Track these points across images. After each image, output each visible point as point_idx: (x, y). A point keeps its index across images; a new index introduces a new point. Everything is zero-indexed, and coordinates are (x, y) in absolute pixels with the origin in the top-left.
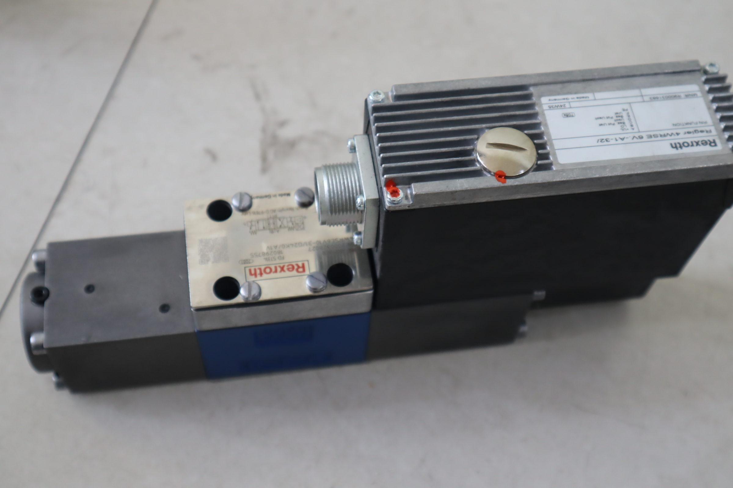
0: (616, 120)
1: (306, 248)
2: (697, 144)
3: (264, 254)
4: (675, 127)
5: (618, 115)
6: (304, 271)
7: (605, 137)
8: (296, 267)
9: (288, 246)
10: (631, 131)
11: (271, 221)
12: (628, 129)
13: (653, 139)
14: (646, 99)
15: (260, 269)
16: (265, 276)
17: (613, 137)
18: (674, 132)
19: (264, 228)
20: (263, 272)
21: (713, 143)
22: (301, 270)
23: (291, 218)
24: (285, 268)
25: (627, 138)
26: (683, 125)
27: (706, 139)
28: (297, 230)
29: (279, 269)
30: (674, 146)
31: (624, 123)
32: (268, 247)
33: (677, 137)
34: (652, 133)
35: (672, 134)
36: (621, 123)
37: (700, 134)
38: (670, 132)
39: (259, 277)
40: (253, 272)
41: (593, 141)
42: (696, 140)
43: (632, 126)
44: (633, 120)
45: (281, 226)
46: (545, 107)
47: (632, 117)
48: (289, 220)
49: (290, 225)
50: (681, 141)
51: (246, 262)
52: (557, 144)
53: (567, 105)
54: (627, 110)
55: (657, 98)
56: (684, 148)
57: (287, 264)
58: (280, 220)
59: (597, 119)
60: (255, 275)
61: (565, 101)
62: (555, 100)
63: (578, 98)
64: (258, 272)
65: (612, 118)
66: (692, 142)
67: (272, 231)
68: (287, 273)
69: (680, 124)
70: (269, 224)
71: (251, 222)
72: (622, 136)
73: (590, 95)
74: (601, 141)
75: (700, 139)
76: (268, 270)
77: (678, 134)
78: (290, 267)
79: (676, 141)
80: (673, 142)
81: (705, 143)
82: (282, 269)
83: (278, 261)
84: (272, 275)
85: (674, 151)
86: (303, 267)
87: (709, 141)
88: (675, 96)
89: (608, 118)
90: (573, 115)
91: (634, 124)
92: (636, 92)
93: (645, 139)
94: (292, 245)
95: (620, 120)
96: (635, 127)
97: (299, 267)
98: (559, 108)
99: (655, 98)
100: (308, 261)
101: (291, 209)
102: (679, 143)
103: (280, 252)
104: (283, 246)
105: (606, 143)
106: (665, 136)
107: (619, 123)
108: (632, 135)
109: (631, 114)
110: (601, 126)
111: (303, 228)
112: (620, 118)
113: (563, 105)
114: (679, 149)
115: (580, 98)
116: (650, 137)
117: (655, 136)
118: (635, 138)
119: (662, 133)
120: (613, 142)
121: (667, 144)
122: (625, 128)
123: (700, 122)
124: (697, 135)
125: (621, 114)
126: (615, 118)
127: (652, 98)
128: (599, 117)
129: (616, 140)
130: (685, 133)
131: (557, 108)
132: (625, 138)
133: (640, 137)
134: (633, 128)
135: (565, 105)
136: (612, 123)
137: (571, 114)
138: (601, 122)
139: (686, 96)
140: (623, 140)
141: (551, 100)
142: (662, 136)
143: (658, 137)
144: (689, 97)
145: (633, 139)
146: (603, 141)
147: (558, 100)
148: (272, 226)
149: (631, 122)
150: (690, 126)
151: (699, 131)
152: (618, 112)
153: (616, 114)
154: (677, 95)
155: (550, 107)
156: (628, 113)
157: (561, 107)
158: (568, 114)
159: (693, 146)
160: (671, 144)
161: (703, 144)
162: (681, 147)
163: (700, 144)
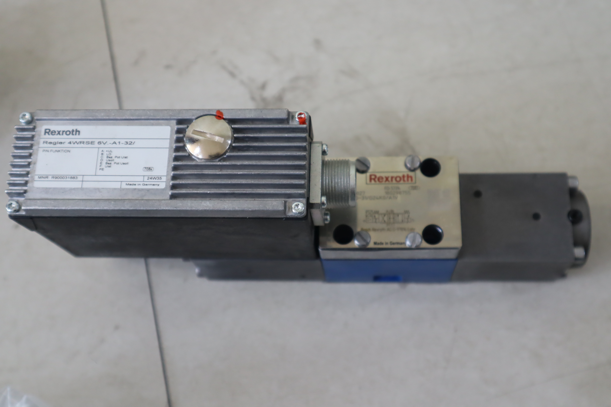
0: (113, 160)
1: (367, 195)
2: (59, 133)
3: (400, 193)
4: (69, 149)
5: (109, 165)
6: (371, 176)
7: (128, 146)
8: (376, 180)
9: (380, 198)
10: (105, 150)
11: (392, 220)
12: (107, 151)
13: (90, 140)
14: (80, 178)
15: (404, 180)
16: (401, 175)
17: (121, 146)
18: (72, 145)
19: (398, 216)
20: (402, 178)
21: (47, 132)
22: (373, 177)
23: (376, 222)
24: (385, 179)
25: (111, 143)
26: (62, 150)
27: (51, 136)
28: (372, 211)
29: (390, 179)
30: (78, 133)
31: (108, 157)
32: (396, 198)
33: (72, 140)
34: (90, 145)
35: (74, 144)
36: (110, 157)
37: (52, 141)
38: (76, 145)
39: (406, 174)
40: (410, 179)
41: (138, 143)
42: (59, 136)
43: (102, 154)
44: (100, 158)
45: (385, 216)
46: (164, 179)
47: (99, 162)
49: (377, 216)
50: (71, 136)
51: (415, 188)
52: (167, 144)
53: (146, 178)
54: (100, 169)
55: (71, 178)
56: (71, 130)
57: (384, 182)
58: (385, 221)
59: (127, 163)
60: (408, 176)
61: (146, 183)
62: (154, 185)
63: (135, 185)
64: (406, 179)
65: (115, 163)
66: (63, 134)
67: (392, 212)
68: (383, 175)
69: (64, 151)
70: (394, 218)
71: (408, 222)
72: (114, 145)
73: (124, 186)
74: (132, 142)
75: (55, 136)
76: (398, 179)
77: (70, 143)
78: (381, 180)
79: (74, 137)
80: (77, 136)
81: (53, 133)
82: (387, 179)
83: (390, 186)
84: (395, 175)
85: (79, 128)
86: (371, 179)
87: (49, 134)
88: (57, 178)
89: (118, 164)
90: (144, 169)
91: (100, 155)
92: (86, 185)
93: (97, 141)
94: (377, 198)
95: (109, 160)
96: (100, 153)
97: (374, 179)
99: (73, 177)
100: (367, 184)
101: (374, 230)
102: (73, 134)
103: (387, 193)
104: (384, 198)
105: (128, 141)
106: (80, 142)
107: (111, 157)
108: (106, 146)
109: (99, 164)
110: (126, 156)
111: (367, 211)
112: (109, 162)
113: (149, 179)
114: (75, 130)
115: (133, 185)
116: (92, 143)
118: (104, 143)
119: (82, 145)
120: (123, 141)
121: (82, 135)
122: (108, 153)
123: (48, 152)
124: (56, 141)
125: (106, 165)
126: (112, 162)
127: (76, 178)
128: (125, 165)
129: (119, 142)
130: (64, 143)
131: (155, 177)
132: (112, 144)
133: (100, 143)
134: (102, 152)
135: (148, 179)
136: (116, 158)
137: (146, 170)
138: (125, 161)
139: (47, 177)
140: (115, 142)
141: (157, 185)
142: (83, 142)
143: (86, 142)
144: (45, 176)
145: (106, 142)
146: (131, 143)
147: (152, 185)
148: (392, 216)
149: (102, 157)
150: (57, 149)
151: (52, 144)
152: (108, 168)
153: (111, 166)
154: (54, 179)
155: (160, 179)
156: (100, 166)
157: (151, 178)
158: (148, 170)
159: (63, 131)
160: (79, 134)
161: (55, 132)
162: (73, 131)
163: (57, 133)
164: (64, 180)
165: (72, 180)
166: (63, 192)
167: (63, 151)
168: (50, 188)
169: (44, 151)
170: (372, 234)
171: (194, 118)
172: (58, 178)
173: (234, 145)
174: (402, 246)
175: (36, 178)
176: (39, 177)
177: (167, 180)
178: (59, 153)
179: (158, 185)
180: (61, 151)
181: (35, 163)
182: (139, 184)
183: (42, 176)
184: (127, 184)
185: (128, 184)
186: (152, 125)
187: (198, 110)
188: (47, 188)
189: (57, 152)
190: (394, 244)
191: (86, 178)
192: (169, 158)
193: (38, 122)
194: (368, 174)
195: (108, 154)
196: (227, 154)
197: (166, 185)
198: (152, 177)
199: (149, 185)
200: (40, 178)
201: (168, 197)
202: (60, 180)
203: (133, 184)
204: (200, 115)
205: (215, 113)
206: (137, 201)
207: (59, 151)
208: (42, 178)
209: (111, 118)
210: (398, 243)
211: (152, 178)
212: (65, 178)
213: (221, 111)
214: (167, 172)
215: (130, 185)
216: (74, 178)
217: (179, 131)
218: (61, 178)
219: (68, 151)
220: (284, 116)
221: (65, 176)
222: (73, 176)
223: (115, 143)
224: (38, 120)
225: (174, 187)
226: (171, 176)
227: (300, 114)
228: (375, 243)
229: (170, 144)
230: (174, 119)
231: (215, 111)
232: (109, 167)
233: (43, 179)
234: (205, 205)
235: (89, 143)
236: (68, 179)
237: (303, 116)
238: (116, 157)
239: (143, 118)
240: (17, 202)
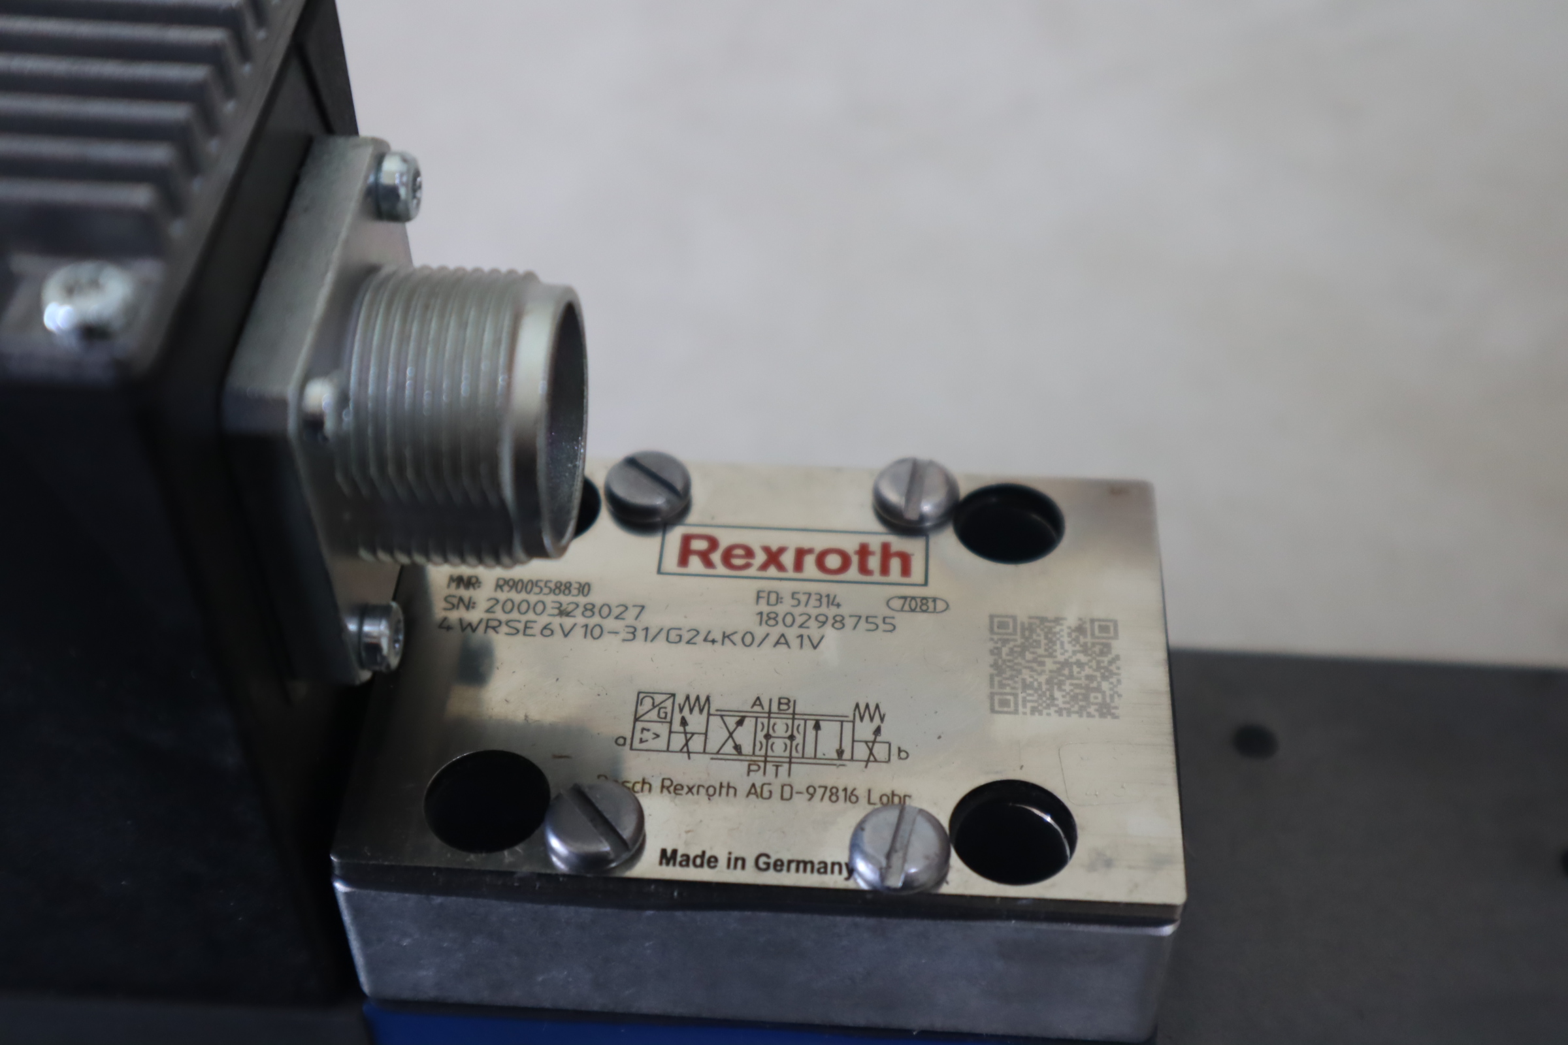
1: (653, 620)
3: (839, 622)
6: (687, 540)
8: (716, 557)
9: (727, 637)
11: (779, 747)
15: (864, 569)
16: (850, 545)
19: (817, 725)
20: (855, 560)
22: (699, 545)
23: (686, 750)
24: (761, 557)
28: (672, 695)
29: (788, 559)
32: (815, 644)
39: (875, 543)
40: (895, 564)
45: (741, 720)
48: (696, 744)
49: (696, 721)
51: (922, 605)
57: (752, 571)
58: (738, 749)
60: (887, 555)
64: (874, 563)
67: (786, 703)
68: (755, 540)
70: (792, 738)
71: (871, 759)
76: (833, 561)
78: (738, 561)
82: (773, 557)
83: (786, 588)
84: (819, 543)
86: (685, 555)
94: (709, 640)
97: (705, 557)
100: (659, 572)
101: (672, 788)
103: (767, 619)
104: (748, 640)
111: (642, 696)
148: (780, 729)
170: (656, 807)
174: (835, 881)
190: (778, 865)
194: (675, 536)
210: (803, 865)
228: (667, 857)
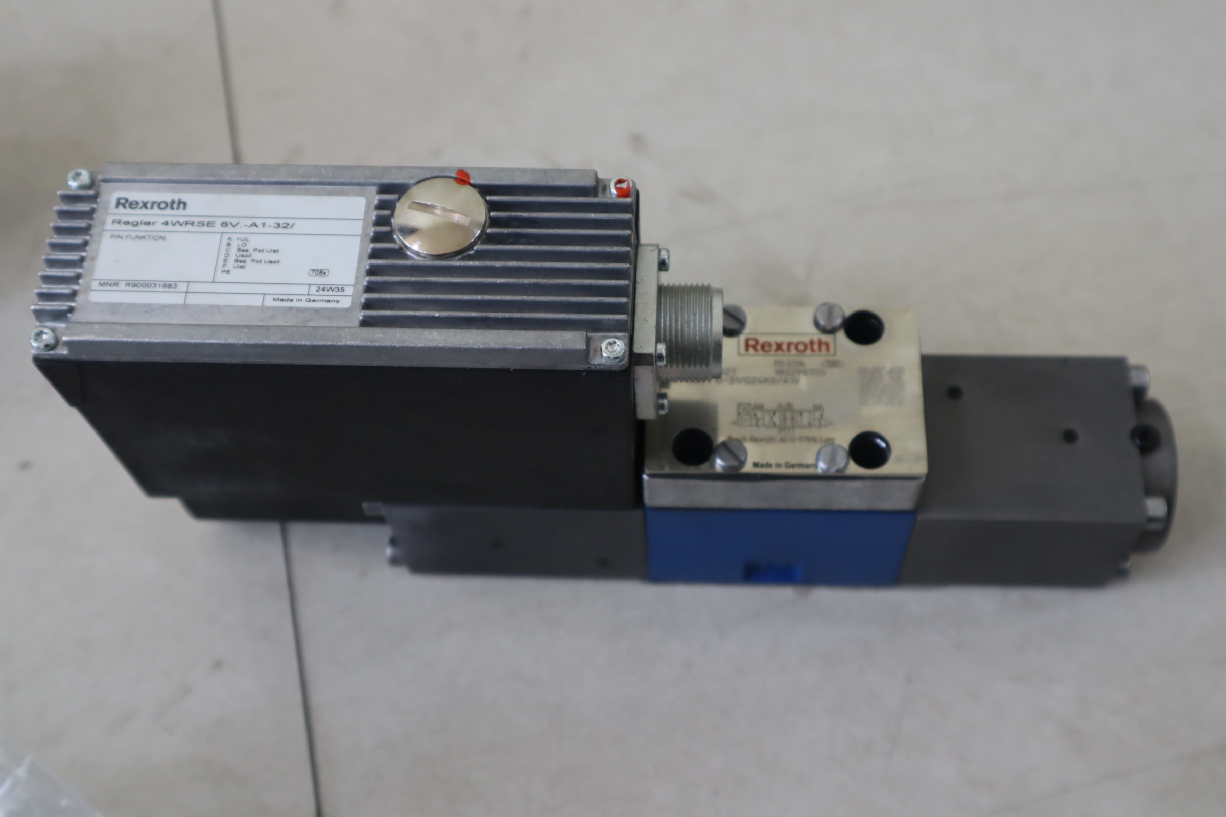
0: (250, 256)
1: (740, 374)
2: (145, 205)
3: (805, 372)
4: (163, 235)
5: (242, 264)
6: (747, 341)
7: (281, 230)
8: (759, 347)
9: (766, 381)
10: (234, 237)
11: (789, 423)
12: (238, 239)
13: (206, 220)
14: (182, 287)
15: (812, 350)
16: (806, 340)
17: (267, 230)
18: (170, 227)
19: (801, 414)
20: (809, 346)
21: (122, 203)
22: (752, 343)
23: (757, 425)
24: (774, 347)
25: (246, 226)
26: (149, 236)
27: (129, 211)
28: (749, 404)
29: (784, 347)
30: (182, 206)
31: (239, 250)
32: (797, 382)
33: (169, 219)
34: (205, 229)
35: (174, 225)
36: (243, 251)
37: (131, 219)
38: (177, 228)
39: (816, 338)
40: (824, 348)
41: (300, 227)
42: (144, 211)
43: (229, 244)
44: (223, 252)
45: (775, 413)
46: (349, 291)
47: (222, 258)
48: (760, 423)
49: (759, 414)
50: (168, 211)
51: (834, 364)
52: (357, 228)
53: (313, 290)
54: (223, 271)
55: (165, 286)
56: (169, 200)
57: (772, 353)
58: (775, 424)
59: (278, 262)
60: (820, 343)
61: (312, 298)
62: (329, 301)
63: (292, 300)
64: (816, 347)
65: (253, 261)
66: (152, 208)
67: (789, 407)
68: (772, 339)
69: (154, 238)
70: (793, 419)
71: (820, 426)
72: (254, 229)
73: (269, 302)
74: (288, 224)
75: (137, 211)
76: (801, 347)
77: (166, 223)
78: (767, 348)
79: (175, 212)
80: (181, 212)
81: (133, 205)
82: (779, 347)
83: (785, 359)
84: (795, 339)
85: (185, 197)
86: (747, 347)
87: (125, 207)
88: (135, 285)
89: (259, 262)
90: (311, 272)
91: (224, 246)
92: (193, 300)
93: (219, 221)
94: (760, 382)
96: (225, 241)
97: (754, 347)
98: (329, 287)
99: (168, 285)
100: (739, 354)
101: (754, 440)
102: (172, 208)
103: (780, 372)
104: (773, 381)
105: (281, 221)
106: (187, 223)
107: (247, 251)
108: (237, 229)
109: (221, 262)
110: (276, 249)
111: (739, 405)
112: (240, 259)
113: (320, 290)
114: (176, 200)
116: (210, 224)
117: (201, 224)
118: (234, 224)
119: (189, 228)
120: (272, 222)
121: (190, 210)
122: (242, 242)
123: (121, 238)
124: (139, 219)
125: (236, 265)
126: (248, 260)
127: (173, 286)
128: (272, 265)
129: (264, 224)
130: (153, 224)
131: (331, 288)
132: (250, 226)
133: (225, 225)
134: (229, 241)
135: (317, 291)
136: (257, 253)
137: (314, 274)
138: (273, 257)
139: (117, 285)
140: (254, 223)
141: (336, 302)
142: (191, 222)
143: (198, 222)
144: (113, 282)
145: (238, 223)
146: (285, 225)
147: (324, 301)
148: (788, 415)
149: (228, 250)
150: (140, 234)
151: (130, 224)
152: (239, 270)
153: (244, 266)
154: (131, 288)
155: (342, 290)
156: (224, 266)
157: (324, 288)
158: (319, 275)
159: (153, 203)
160: (184, 208)
161: (137, 203)
162: (173, 202)
163: (141, 205)
164: (151, 289)
165: (167, 289)
166: (146, 312)
167: (151, 238)
168: (121, 304)
169: (113, 236)
170: (750, 447)
171: (412, 181)
172: (139, 285)
173: (489, 231)
174: (811, 471)
175: (95, 285)
176: (100, 283)
177: (355, 292)
178: (143, 242)
179: (338, 302)
180: (147, 237)
181: (93, 259)
182: (299, 300)
183: (106, 282)
184: (276, 298)
185: (278, 299)
186: (330, 194)
187: (421, 168)
188: (114, 305)
189: (140, 238)
190: (793, 466)
191: (193, 287)
192: (360, 254)
193: (104, 186)
194: (742, 338)
195: (240, 244)
196: (475, 248)
197: (353, 303)
198: (326, 286)
199: (319, 301)
200: (101, 286)
201: (357, 323)
202: (141, 289)
203: (288, 300)
204: (424, 177)
205: (453, 175)
206: (294, 329)
207: (143, 238)
208: (106, 286)
209: (250, 179)
210: (801, 465)
211: (326, 289)
212: (153, 286)
213: (468, 171)
214: (357, 278)
215: (282, 300)
216: (170, 286)
217: (381, 206)
218: (144, 285)
219: (161, 237)
220: (589, 182)
221: (153, 282)
222: (167, 283)
223: (255, 225)
224: (105, 181)
225: (367, 305)
226: (364, 286)
227: (620, 181)
228: (756, 465)
229: (365, 228)
230: (373, 184)
231: (456, 171)
232: (241, 267)
233: (108, 288)
234: (430, 337)
235: (203, 225)
236: (157, 289)
237: (624, 186)
238: (255, 250)
239: (312, 180)
240: (53, 330)
